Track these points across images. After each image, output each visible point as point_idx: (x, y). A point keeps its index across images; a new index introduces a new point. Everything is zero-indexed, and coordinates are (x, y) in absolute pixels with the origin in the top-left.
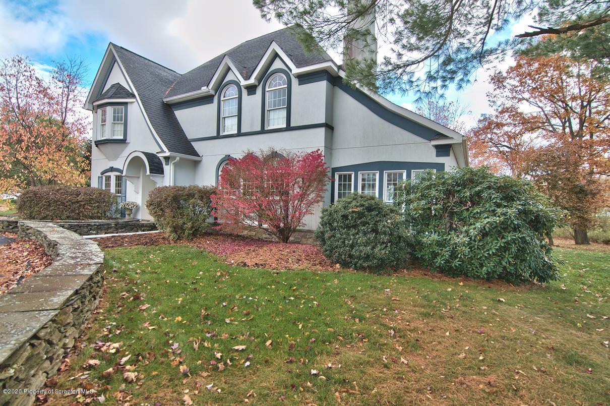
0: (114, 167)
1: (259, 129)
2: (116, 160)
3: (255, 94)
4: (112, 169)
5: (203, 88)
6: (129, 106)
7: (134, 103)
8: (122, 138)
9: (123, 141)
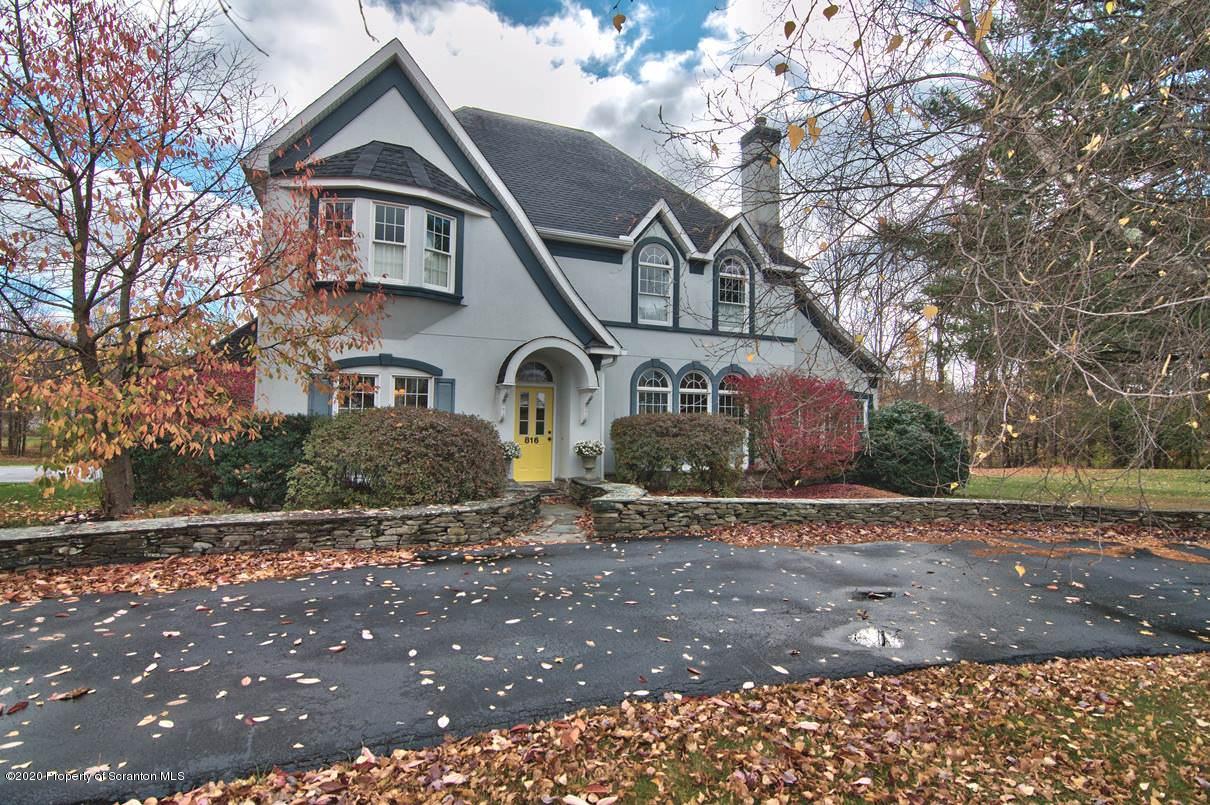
0: (395, 355)
1: (708, 325)
2: (405, 339)
3: (702, 274)
4: (385, 361)
5: (621, 237)
6: (468, 223)
7: (485, 221)
8: (450, 289)
9: (454, 301)
